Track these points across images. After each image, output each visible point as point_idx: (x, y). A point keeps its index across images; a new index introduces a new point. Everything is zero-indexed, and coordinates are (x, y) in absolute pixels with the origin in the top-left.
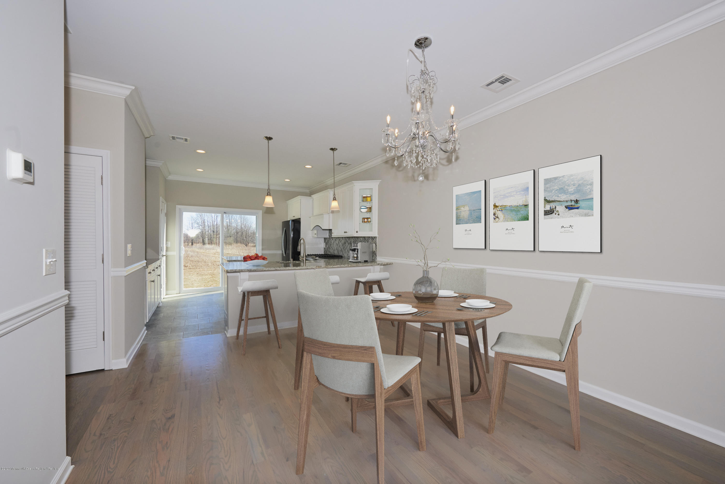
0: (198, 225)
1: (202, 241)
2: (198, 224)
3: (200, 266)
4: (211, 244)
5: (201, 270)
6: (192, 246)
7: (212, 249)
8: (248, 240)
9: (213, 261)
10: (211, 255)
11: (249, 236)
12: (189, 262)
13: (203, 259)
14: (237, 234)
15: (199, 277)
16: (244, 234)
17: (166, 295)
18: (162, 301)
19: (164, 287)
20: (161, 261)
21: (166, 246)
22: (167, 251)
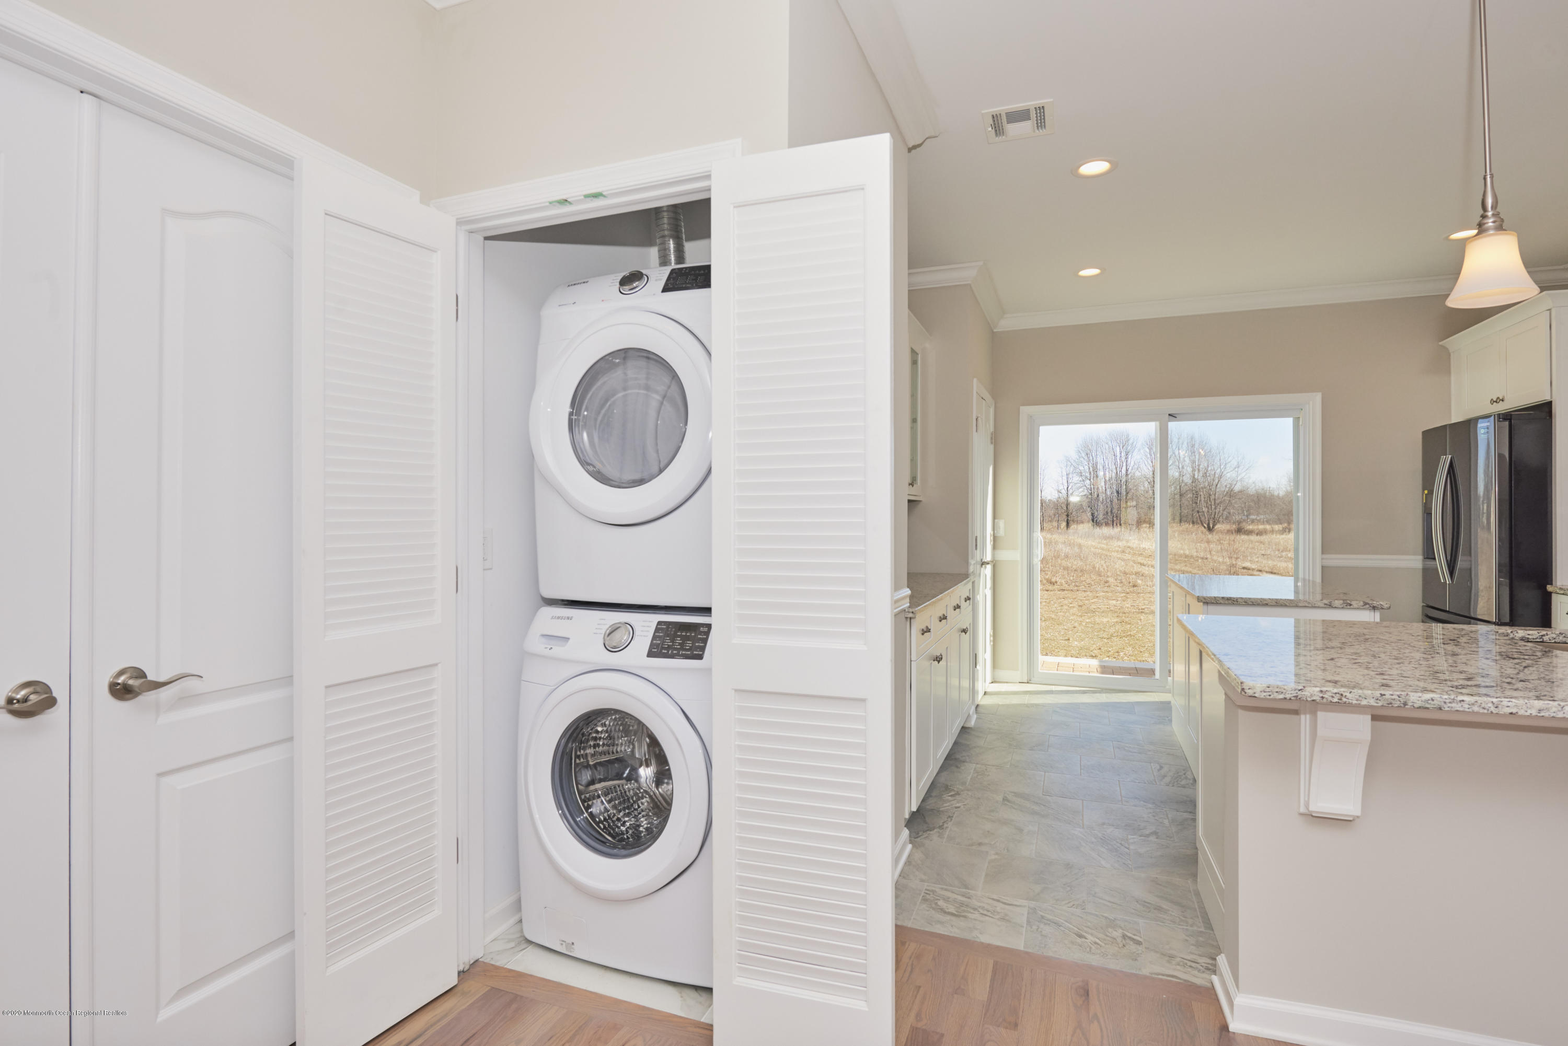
0: (1081, 479)
1: (1091, 517)
2: (1081, 474)
3: (1086, 585)
4: (1113, 525)
5: (1088, 596)
6: (1067, 529)
7: (1115, 538)
8: (1215, 513)
9: (1120, 571)
10: (1115, 554)
11: (1217, 502)
12: (1061, 571)
13: (1094, 565)
14: (1181, 495)
15: (1083, 618)
16: (1202, 496)
17: (992, 682)
18: (978, 705)
19: (985, 660)
20: (973, 583)
21: (992, 533)
22: (994, 547)
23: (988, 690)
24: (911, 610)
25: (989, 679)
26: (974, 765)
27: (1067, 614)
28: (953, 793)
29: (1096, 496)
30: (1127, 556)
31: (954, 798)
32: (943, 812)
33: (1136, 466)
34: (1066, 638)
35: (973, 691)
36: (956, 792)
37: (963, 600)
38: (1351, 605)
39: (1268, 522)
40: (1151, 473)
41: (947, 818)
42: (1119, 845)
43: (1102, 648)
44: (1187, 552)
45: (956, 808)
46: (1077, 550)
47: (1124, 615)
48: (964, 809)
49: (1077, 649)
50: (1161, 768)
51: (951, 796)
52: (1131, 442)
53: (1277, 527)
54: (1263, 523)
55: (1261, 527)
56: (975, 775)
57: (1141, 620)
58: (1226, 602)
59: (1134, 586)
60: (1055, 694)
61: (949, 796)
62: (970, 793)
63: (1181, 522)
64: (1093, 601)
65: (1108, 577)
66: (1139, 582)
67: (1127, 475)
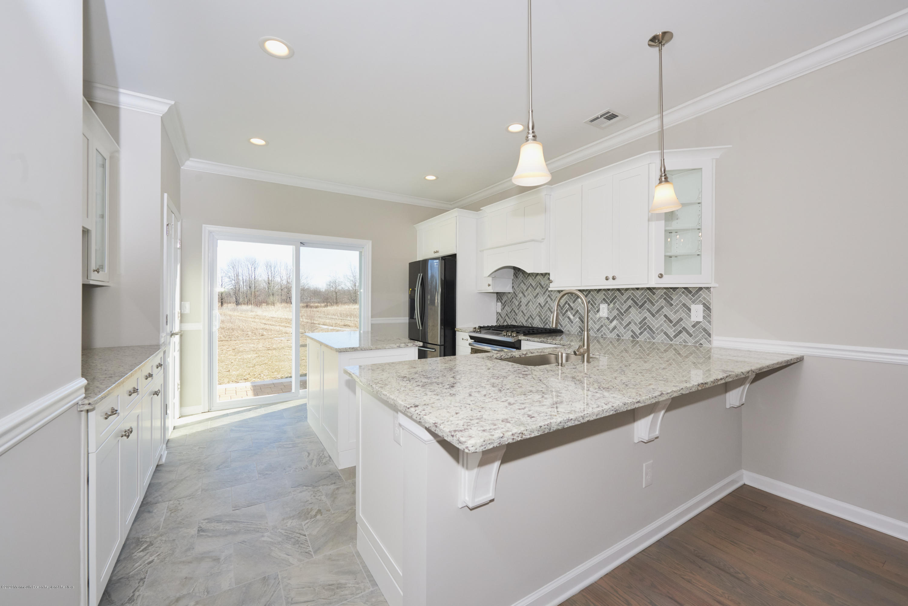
0: (229, 280)
1: (235, 300)
2: (230, 278)
5: (237, 343)
6: (222, 307)
14: (281, 290)
15: (236, 356)
17: (180, 418)
18: (168, 441)
19: (174, 403)
20: (165, 352)
21: (179, 311)
22: (181, 321)
23: (176, 425)
24: (87, 402)
25: (177, 415)
26: (167, 503)
27: (227, 355)
28: (145, 546)
29: (238, 289)
30: (257, 320)
31: (147, 551)
32: (133, 576)
33: (259, 275)
34: (228, 370)
35: (164, 428)
36: (148, 543)
37: (155, 367)
38: (408, 346)
39: (319, 303)
40: (267, 279)
41: (139, 583)
42: (298, 535)
43: (250, 373)
44: (286, 317)
45: (149, 563)
46: (229, 318)
47: (260, 352)
48: (158, 561)
49: (235, 376)
50: (309, 454)
51: (142, 551)
52: (257, 262)
53: (323, 305)
54: (316, 303)
55: (316, 304)
56: (169, 514)
57: (269, 354)
58: (352, 350)
59: (262, 335)
60: (230, 415)
61: (141, 551)
62: (164, 539)
63: (281, 303)
64: (240, 346)
65: (248, 331)
66: (265, 333)
67: (255, 279)
